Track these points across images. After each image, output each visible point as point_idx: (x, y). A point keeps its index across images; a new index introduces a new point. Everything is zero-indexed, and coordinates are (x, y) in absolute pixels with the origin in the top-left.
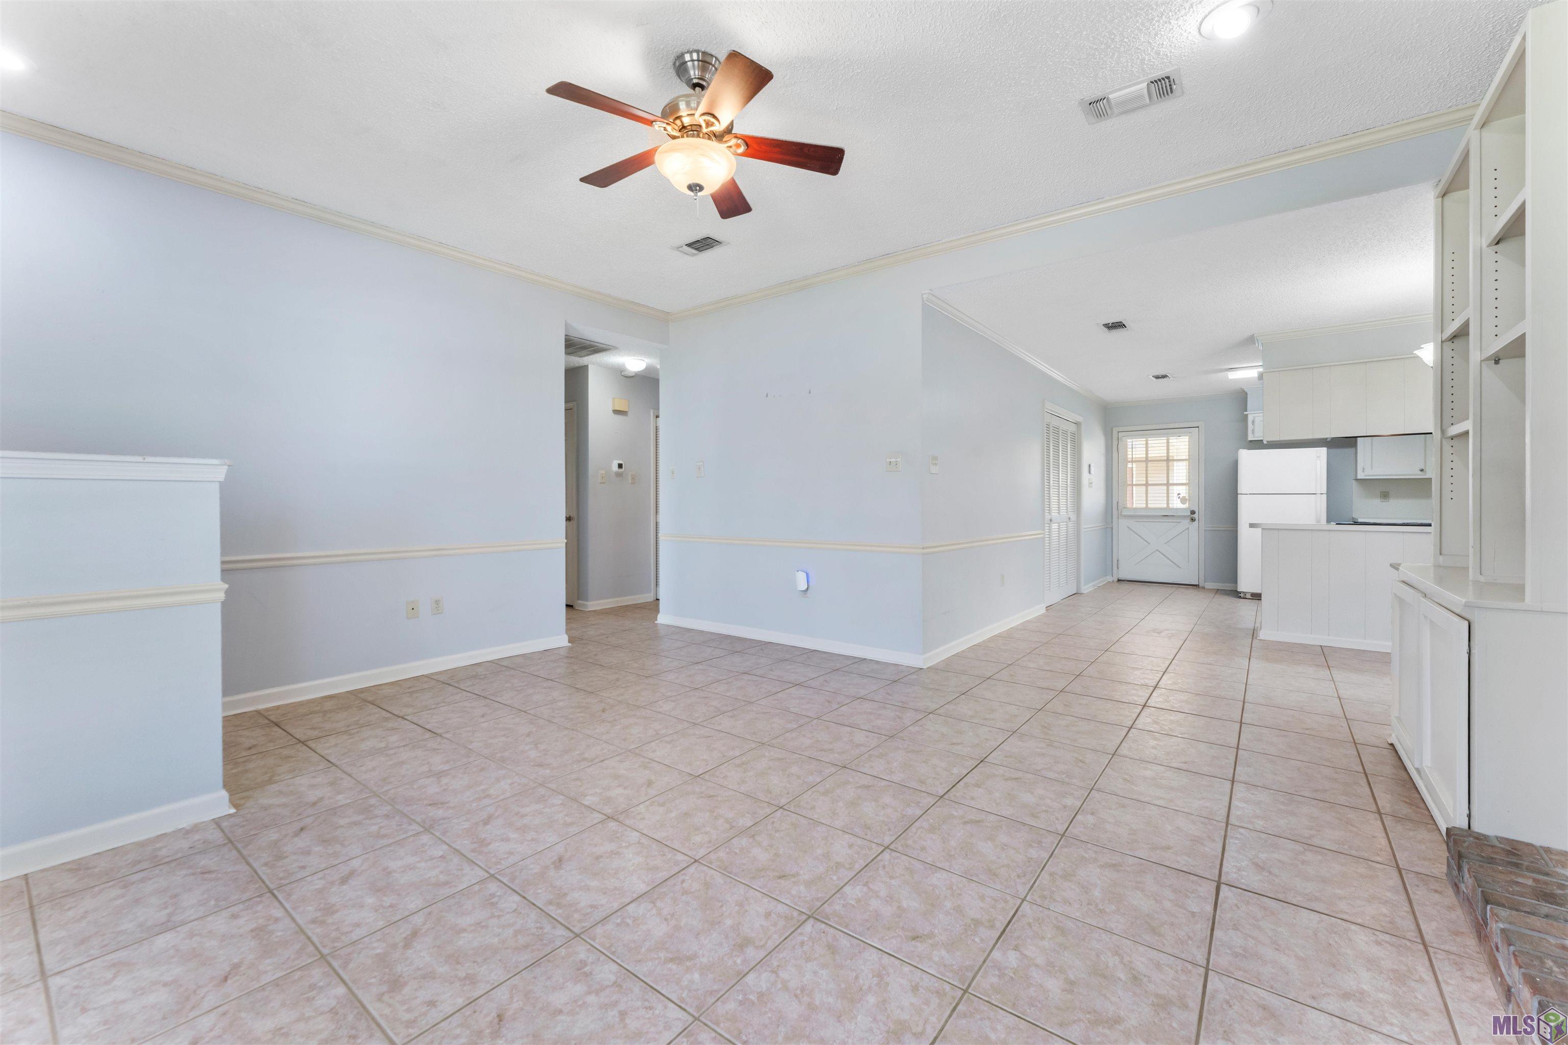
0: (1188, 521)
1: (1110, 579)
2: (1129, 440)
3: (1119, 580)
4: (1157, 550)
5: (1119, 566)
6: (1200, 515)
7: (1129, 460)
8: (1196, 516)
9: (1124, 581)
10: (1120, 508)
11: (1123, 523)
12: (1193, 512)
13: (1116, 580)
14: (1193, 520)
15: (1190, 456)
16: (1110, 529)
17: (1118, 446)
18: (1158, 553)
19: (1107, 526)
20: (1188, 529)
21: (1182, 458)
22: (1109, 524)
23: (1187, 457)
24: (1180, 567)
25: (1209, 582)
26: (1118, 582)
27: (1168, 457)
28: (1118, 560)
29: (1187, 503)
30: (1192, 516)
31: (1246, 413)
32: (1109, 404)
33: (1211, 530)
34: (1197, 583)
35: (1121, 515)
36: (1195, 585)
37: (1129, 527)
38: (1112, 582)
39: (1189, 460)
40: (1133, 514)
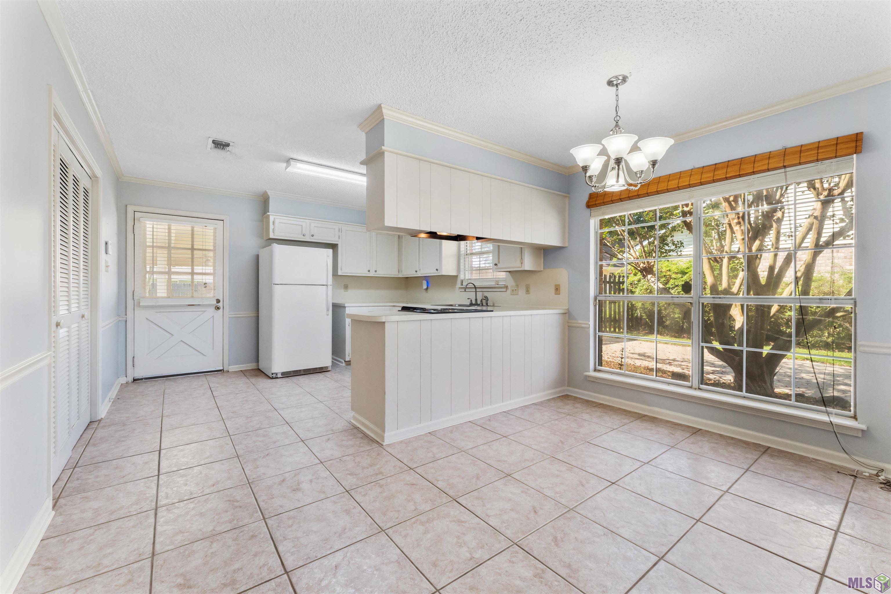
0: (213, 309)
1: (123, 380)
2: (148, 222)
3: (135, 380)
4: (182, 341)
5: (135, 363)
6: (226, 303)
7: (148, 244)
8: (220, 305)
9: (142, 379)
10: (135, 298)
11: (140, 314)
12: (218, 301)
13: (130, 379)
14: (218, 308)
15: (215, 247)
16: (124, 323)
17: (134, 228)
18: (182, 343)
19: (120, 319)
20: (213, 317)
21: (207, 248)
22: (123, 317)
23: (212, 248)
24: (204, 355)
25: (233, 365)
26: (133, 382)
27: (193, 245)
28: (134, 357)
29: (212, 292)
30: (217, 304)
31: (268, 213)
32: (123, 177)
33: (235, 317)
34: (222, 368)
35: (139, 305)
36: (220, 370)
37: (147, 319)
38: (127, 383)
39: (214, 250)
40: (154, 304)
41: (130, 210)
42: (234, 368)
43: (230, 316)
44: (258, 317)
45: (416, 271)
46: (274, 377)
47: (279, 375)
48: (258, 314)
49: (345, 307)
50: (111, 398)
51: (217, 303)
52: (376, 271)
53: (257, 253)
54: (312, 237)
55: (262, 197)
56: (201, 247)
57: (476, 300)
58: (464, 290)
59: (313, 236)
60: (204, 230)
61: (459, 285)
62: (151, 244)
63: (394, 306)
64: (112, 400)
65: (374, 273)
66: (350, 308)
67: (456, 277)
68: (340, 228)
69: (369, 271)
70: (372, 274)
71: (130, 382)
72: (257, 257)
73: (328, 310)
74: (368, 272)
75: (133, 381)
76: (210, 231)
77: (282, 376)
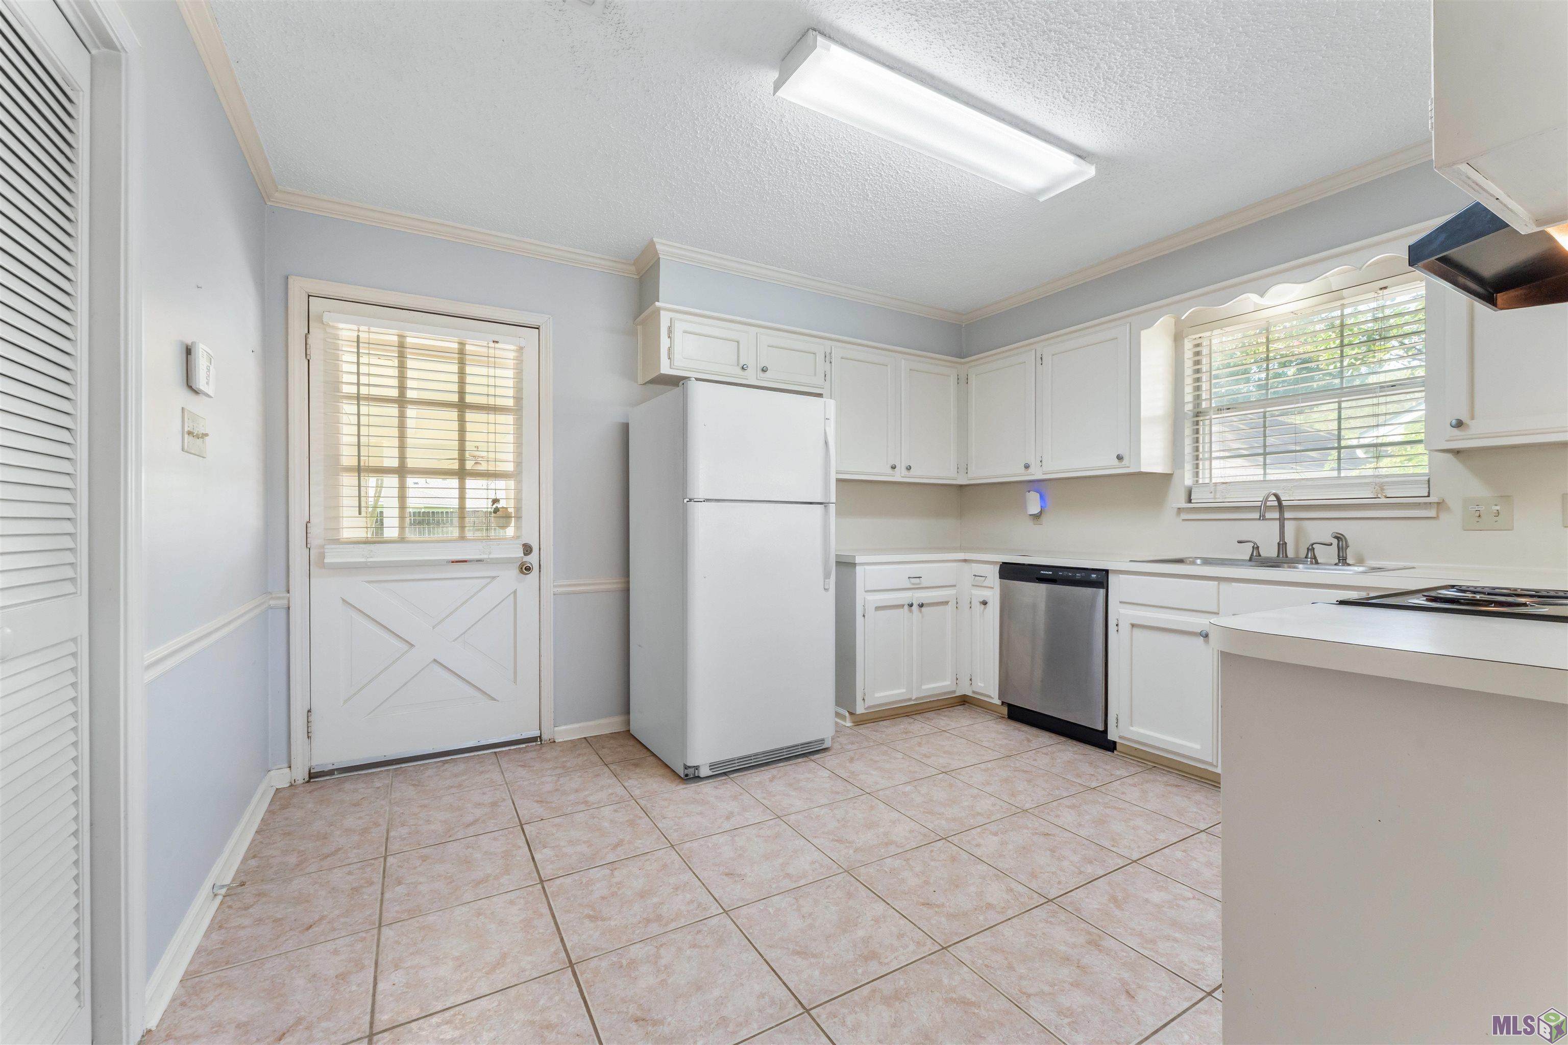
0: (513, 573)
1: (280, 778)
2: (344, 328)
3: (313, 776)
4: (435, 660)
5: (314, 727)
6: (546, 552)
7: (345, 389)
8: (533, 559)
9: (331, 772)
10: (312, 542)
11: (327, 588)
12: (528, 549)
13: (300, 774)
14: (526, 569)
15: (518, 399)
16: (283, 613)
17: (309, 341)
18: (436, 668)
19: (272, 603)
20: (515, 592)
21: (500, 402)
22: (279, 598)
23: (510, 403)
24: (494, 699)
25: (565, 724)
26: (308, 782)
27: (462, 393)
28: (309, 711)
29: (513, 524)
30: (527, 559)
31: (657, 303)
32: (277, 194)
33: (569, 593)
34: (536, 733)
35: (322, 565)
36: (534, 739)
37: (344, 600)
38: (291, 785)
39: (517, 410)
40: (363, 560)
41: (298, 287)
42: (566, 732)
43: (555, 590)
44: (627, 591)
45: (1027, 467)
46: (690, 776)
47: (705, 772)
48: (628, 582)
49: (854, 565)
50: (218, 884)
51: (525, 554)
52: (909, 468)
53: (625, 421)
54: (762, 374)
55: (633, 268)
56: (483, 400)
57: (1282, 546)
58: (1257, 516)
59: (764, 370)
60: (491, 351)
61: (1177, 499)
62: (353, 390)
63: (965, 561)
64: (223, 891)
65: (905, 472)
66: (867, 567)
67: (1166, 478)
68: (828, 351)
69: (894, 467)
70: (899, 476)
71: (301, 781)
72: (625, 429)
73: (827, 576)
74: (890, 471)
75: (307, 779)
76: (507, 351)
77: (710, 773)
